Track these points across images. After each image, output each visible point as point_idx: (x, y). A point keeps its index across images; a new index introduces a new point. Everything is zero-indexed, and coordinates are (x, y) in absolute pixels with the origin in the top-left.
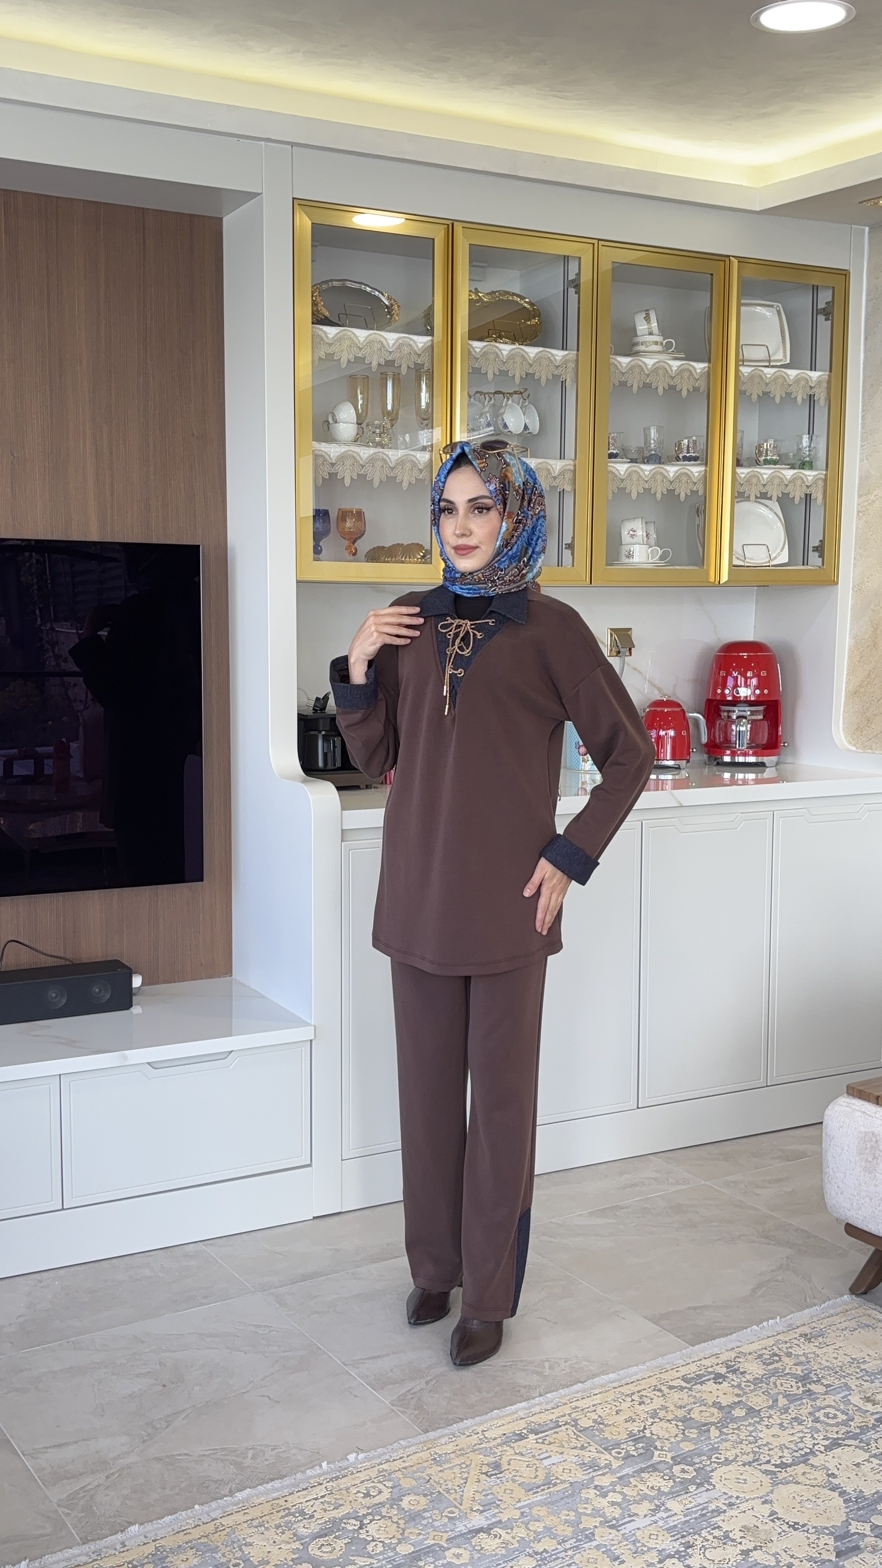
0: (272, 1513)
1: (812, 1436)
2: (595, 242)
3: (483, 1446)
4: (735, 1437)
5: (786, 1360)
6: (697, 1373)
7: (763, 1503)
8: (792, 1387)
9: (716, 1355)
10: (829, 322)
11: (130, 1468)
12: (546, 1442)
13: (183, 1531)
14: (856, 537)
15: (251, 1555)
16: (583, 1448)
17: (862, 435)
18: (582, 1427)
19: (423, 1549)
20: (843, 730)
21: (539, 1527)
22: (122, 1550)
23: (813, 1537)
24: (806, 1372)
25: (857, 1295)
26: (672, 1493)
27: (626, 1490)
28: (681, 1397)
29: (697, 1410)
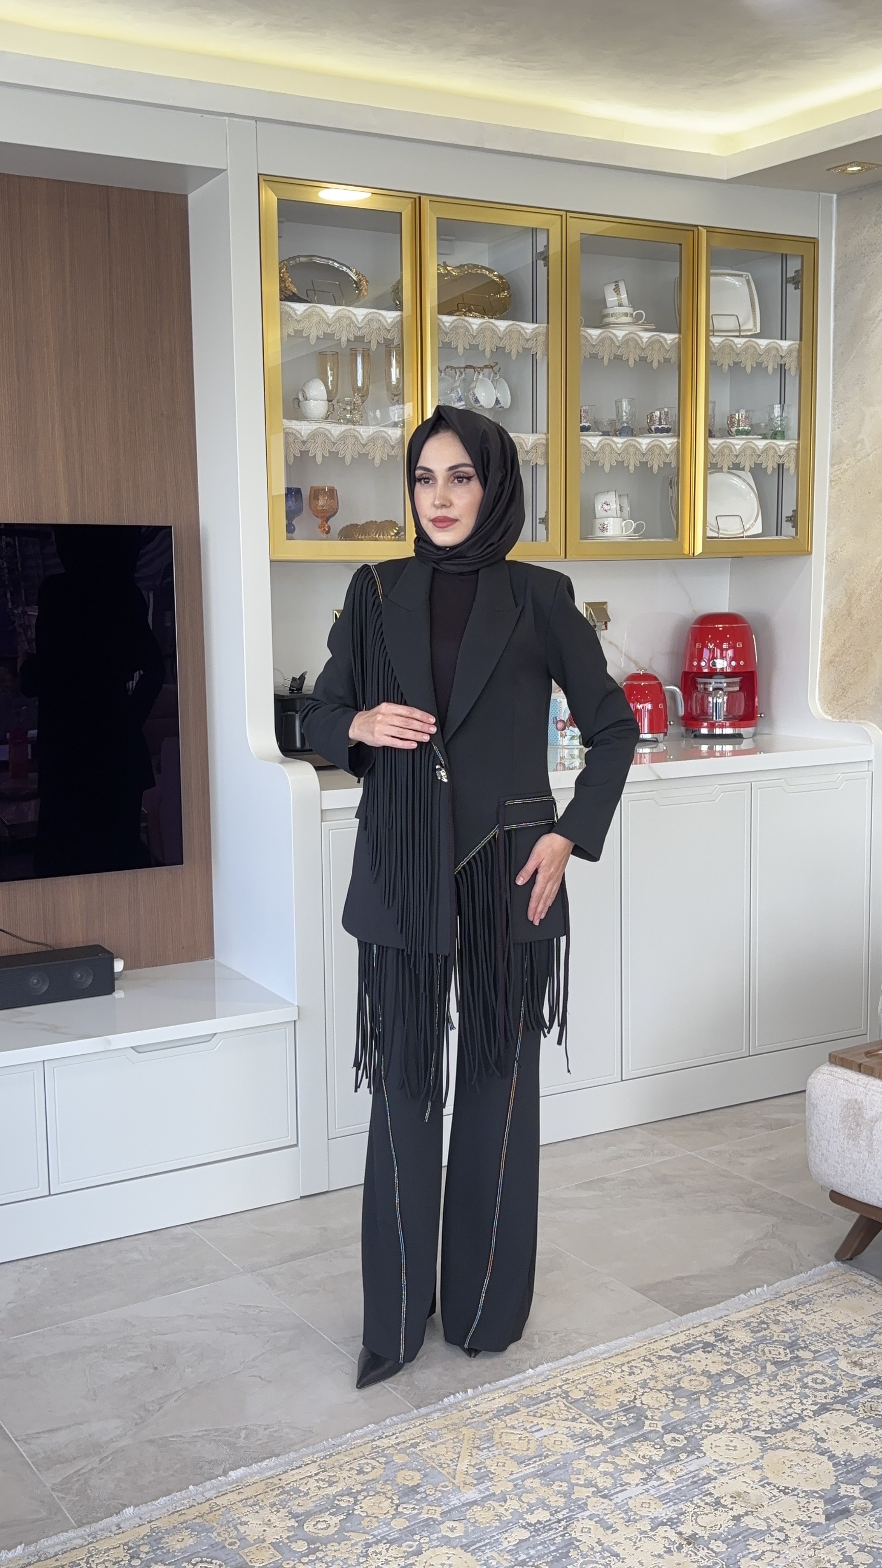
0: (267, 1492)
1: (801, 1401)
2: (564, 213)
3: (474, 1420)
4: (725, 1405)
5: (773, 1327)
6: (686, 1343)
7: (754, 1469)
8: (780, 1354)
9: (705, 1324)
10: (799, 291)
11: (123, 1451)
12: (538, 1415)
13: (178, 1511)
14: (829, 506)
15: (246, 1534)
16: (574, 1419)
17: (833, 404)
18: (572, 1398)
19: (418, 1523)
20: (819, 700)
21: (531, 1498)
22: (117, 1532)
23: (803, 1501)
24: (794, 1338)
25: (843, 1262)
26: (664, 1462)
27: (618, 1460)
28: (671, 1366)
29: (686, 1379)
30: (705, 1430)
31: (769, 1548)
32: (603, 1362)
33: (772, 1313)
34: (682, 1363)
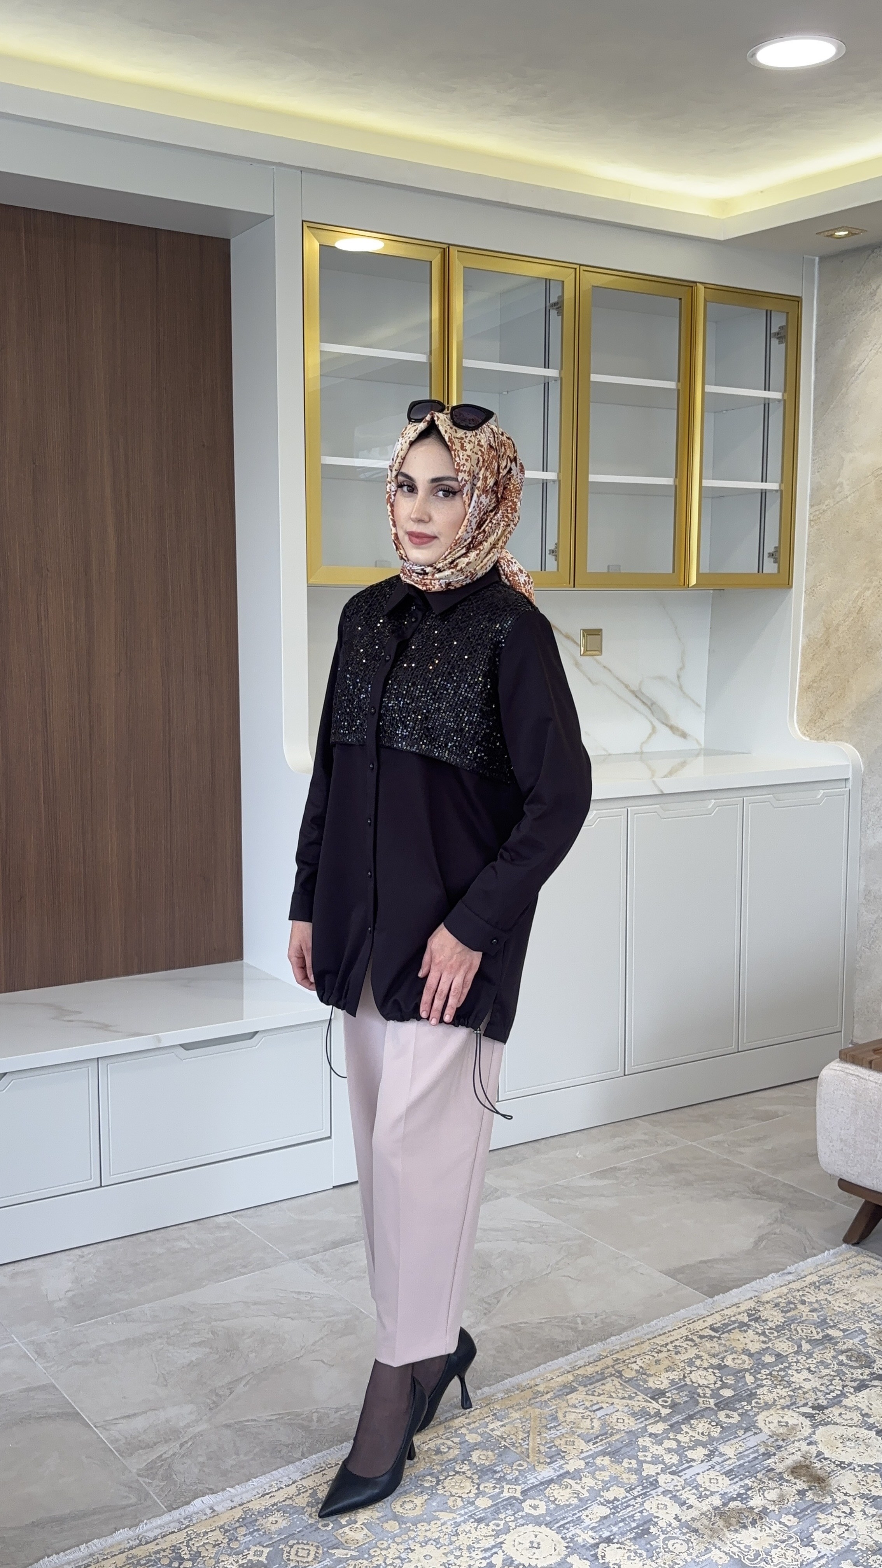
1: (841, 1378)
2: (578, 267)
3: (537, 1400)
4: (770, 1382)
5: (801, 1307)
6: (723, 1322)
7: (808, 1444)
8: (812, 1332)
9: (737, 1305)
10: (783, 346)
11: (202, 1435)
12: (596, 1394)
13: (268, 1494)
14: (808, 544)
16: (630, 1398)
17: (813, 450)
18: (626, 1378)
19: (501, 1502)
20: (797, 722)
21: (605, 1476)
22: (212, 1515)
23: (861, 1475)
24: (822, 1318)
25: (856, 1244)
26: (723, 1438)
27: (679, 1437)
28: (711, 1345)
29: (730, 1358)
30: (755, 1407)
31: (837, 1520)
32: (648, 1342)
33: (798, 1294)
34: (723, 1342)
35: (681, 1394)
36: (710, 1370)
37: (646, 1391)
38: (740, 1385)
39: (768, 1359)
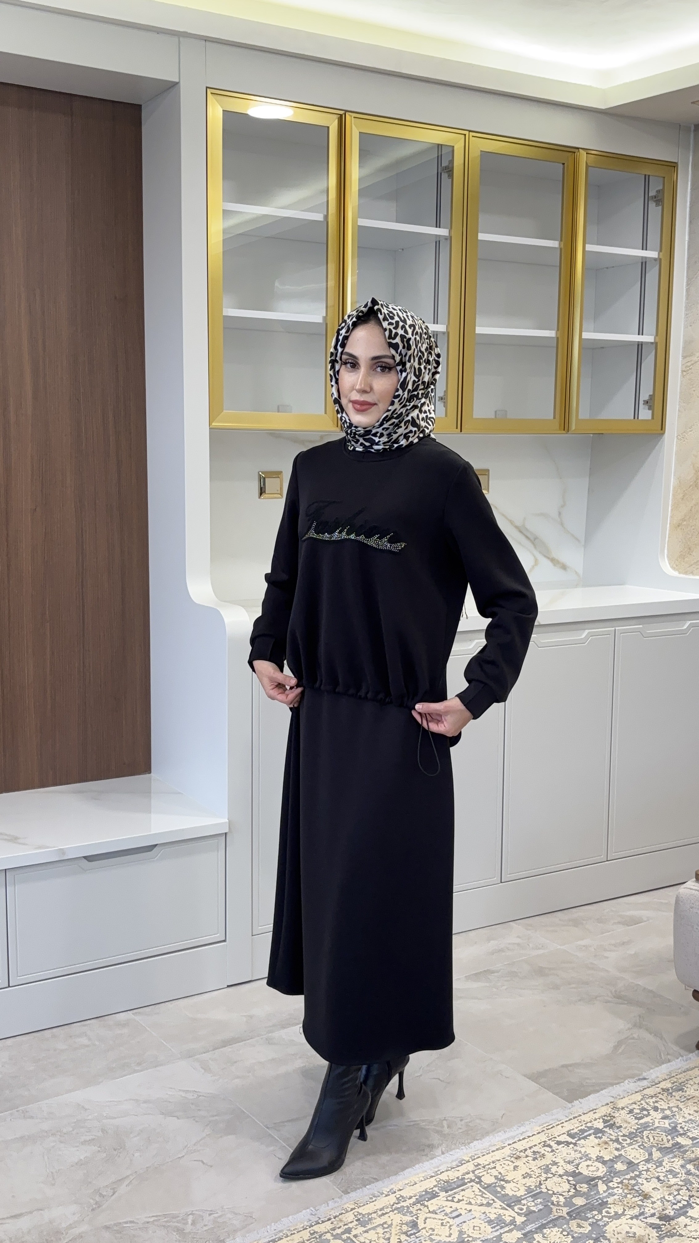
1: (688, 1188)
2: (467, 133)
3: (400, 1205)
4: (621, 1191)
5: (654, 1114)
6: (580, 1128)
8: (663, 1140)
9: (594, 1110)
10: (660, 208)
12: (456, 1200)
14: (681, 392)
16: (488, 1205)
18: (485, 1184)
20: (668, 557)
24: (673, 1125)
28: (568, 1151)
30: (605, 1216)
32: (508, 1147)
33: (651, 1101)
34: (578, 1148)
35: (536, 1201)
36: (565, 1177)
37: (504, 1198)
38: (592, 1193)
39: (619, 1166)
